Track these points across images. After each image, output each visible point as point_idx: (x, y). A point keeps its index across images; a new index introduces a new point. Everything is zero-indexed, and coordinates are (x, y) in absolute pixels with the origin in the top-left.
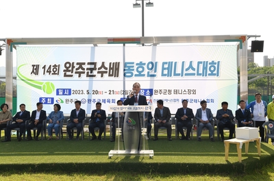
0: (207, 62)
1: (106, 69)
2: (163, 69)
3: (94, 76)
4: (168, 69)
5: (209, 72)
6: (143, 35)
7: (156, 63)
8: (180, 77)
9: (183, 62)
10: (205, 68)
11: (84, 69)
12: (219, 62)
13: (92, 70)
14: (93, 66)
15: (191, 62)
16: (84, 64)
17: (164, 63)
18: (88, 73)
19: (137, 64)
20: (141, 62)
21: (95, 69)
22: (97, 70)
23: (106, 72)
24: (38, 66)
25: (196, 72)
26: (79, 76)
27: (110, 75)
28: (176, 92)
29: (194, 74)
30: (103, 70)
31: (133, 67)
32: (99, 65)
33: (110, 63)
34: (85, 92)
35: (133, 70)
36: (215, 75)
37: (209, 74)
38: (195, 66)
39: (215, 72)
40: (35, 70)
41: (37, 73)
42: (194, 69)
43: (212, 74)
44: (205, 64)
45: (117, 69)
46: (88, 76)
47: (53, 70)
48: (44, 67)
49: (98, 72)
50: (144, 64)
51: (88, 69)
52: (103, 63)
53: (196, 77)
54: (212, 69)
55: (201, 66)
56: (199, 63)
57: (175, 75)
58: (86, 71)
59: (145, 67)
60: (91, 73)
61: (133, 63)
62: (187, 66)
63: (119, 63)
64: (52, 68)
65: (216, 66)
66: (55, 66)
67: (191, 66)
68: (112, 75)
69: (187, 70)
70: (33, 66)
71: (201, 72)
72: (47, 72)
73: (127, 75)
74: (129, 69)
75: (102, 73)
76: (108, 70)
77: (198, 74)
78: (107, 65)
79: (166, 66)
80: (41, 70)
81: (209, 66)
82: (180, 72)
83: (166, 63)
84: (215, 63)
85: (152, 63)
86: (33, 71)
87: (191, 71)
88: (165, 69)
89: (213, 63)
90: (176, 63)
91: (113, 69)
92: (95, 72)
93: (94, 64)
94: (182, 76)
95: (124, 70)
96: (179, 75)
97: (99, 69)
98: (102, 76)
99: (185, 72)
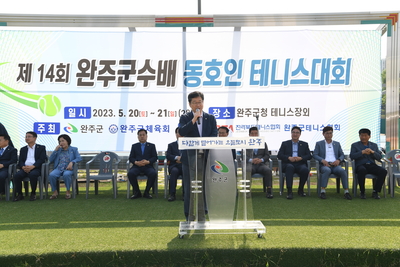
0: (329, 60)
1: (153, 71)
2: (253, 72)
3: (132, 84)
4: (261, 72)
5: (332, 78)
6: (199, 12)
7: (241, 61)
8: (281, 87)
9: (288, 61)
10: (325, 71)
11: (113, 72)
12: (349, 60)
13: (127, 73)
14: (128, 67)
15: (301, 60)
16: (113, 62)
17: (254, 62)
18: (120, 79)
19: (207, 64)
20: (214, 61)
21: (133, 71)
22: (137, 74)
23: (153, 78)
24: (29, 66)
25: (309, 77)
26: (106, 85)
27: (159, 83)
28: (275, 112)
29: (306, 82)
30: (147, 73)
31: (200, 68)
32: (139, 66)
33: (160, 62)
34: (116, 113)
35: (201, 74)
36: (342, 82)
37: (333, 82)
38: (308, 67)
39: (343, 78)
40: (25, 73)
41: (28, 79)
42: (306, 73)
43: (337, 81)
44: (326, 63)
45: (173, 73)
46: (121, 84)
47: (58, 73)
48: (41, 69)
49: (139, 78)
50: (220, 64)
51: (120, 72)
52: (147, 62)
53: (310, 86)
54: (338, 72)
55: (319, 67)
56: (315, 61)
57: (274, 82)
58: (117, 76)
59: (222, 68)
60: (127, 78)
61: (200, 62)
62: (294, 66)
63: (175, 61)
64: (56, 70)
65: (345, 66)
66: (61, 66)
67: (301, 68)
68: (163, 83)
69: (294, 73)
70: (21, 66)
71: (318, 76)
72: (47, 76)
73: (190, 82)
74: (193, 73)
75: (146, 80)
76: (156, 75)
77: (314, 81)
78: (154, 66)
79: (258, 67)
80: (35, 74)
81: (332, 66)
82: (283, 79)
83: (258, 62)
84: (344, 62)
85: (233, 61)
86: (21, 76)
87: (301, 76)
88: (256, 72)
89: (339, 61)
90: (275, 62)
91: (164, 72)
92: (133, 78)
93: (132, 63)
94: (286, 84)
95: (185, 74)
96: (280, 82)
97: (141, 71)
98: (146, 85)
99: (290, 78)
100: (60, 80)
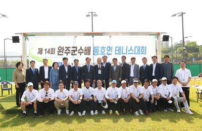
0: (140, 46)
1: (83, 50)
2: (116, 50)
3: (76, 55)
4: (118, 50)
5: (141, 52)
7: (112, 47)
9: (127, 47)
10: (139, 50)
11: (69, 51)
12: (146, 47)
13: (74, 51)
14: (75, 49)
15: (131, 47)
16: (70, 47)
17: (116, 47)
19: (101, 48)
20: (103, 47)
21: (76, 50)
22: (78, 51)
23: (83, 52)
24: (42, 49)
26: (67, 55)
27: (85, 54)
29: (133, 53)
30: (81, 51)
31: (99, 49)
32: (78, 49)
33: (85, 47)
34: (71, 64)
35: (99, 51)
36: (144, 54)
37: (141, 54)
38: (133, 49)
39: (144, 52)
40: (40, 51)
41: (41, 53)
42: (133, 51)
44: (139, 48)
45: (90, 51)
46: (72, 55)
47: (51, 51)
48: (46, 50)
49: (78, 53)
50: (105, 47)
51: (72, 51)
52: (81, 47)
53: (134, 55)
54: (143, 50)
55: (137, 49)
56: (136, 47)
57: (123, 54)
58: (71, 52)
59: (106, 49)
60: (74, 53)
61: (99, 47)
62: (129, 49)
63: (90, 47)
64: (50, 50)
65: (145, 49)
66: (52, 49)
67: (131, 49)
70: (39, 49)
72: (48, 52)
73: (95, 54)
74: (96, 51)
75: (81, 53)
77: (135, 53)
78: (83, 48)
79: (117, 49)
80: (44, 52)
81: (141, 49)
83: (117, 47)
85: (109, 47)
86: (39, 52)
87: (131, 52)
89: (143, 47)
90: (123, 47)
91: (87, 50)
92: (76, 53)
93: (76, 47)
94: (126, 54)
95: (94, 51)
98: (80, 55)
99: (128, 52)
100: (52, 53)
